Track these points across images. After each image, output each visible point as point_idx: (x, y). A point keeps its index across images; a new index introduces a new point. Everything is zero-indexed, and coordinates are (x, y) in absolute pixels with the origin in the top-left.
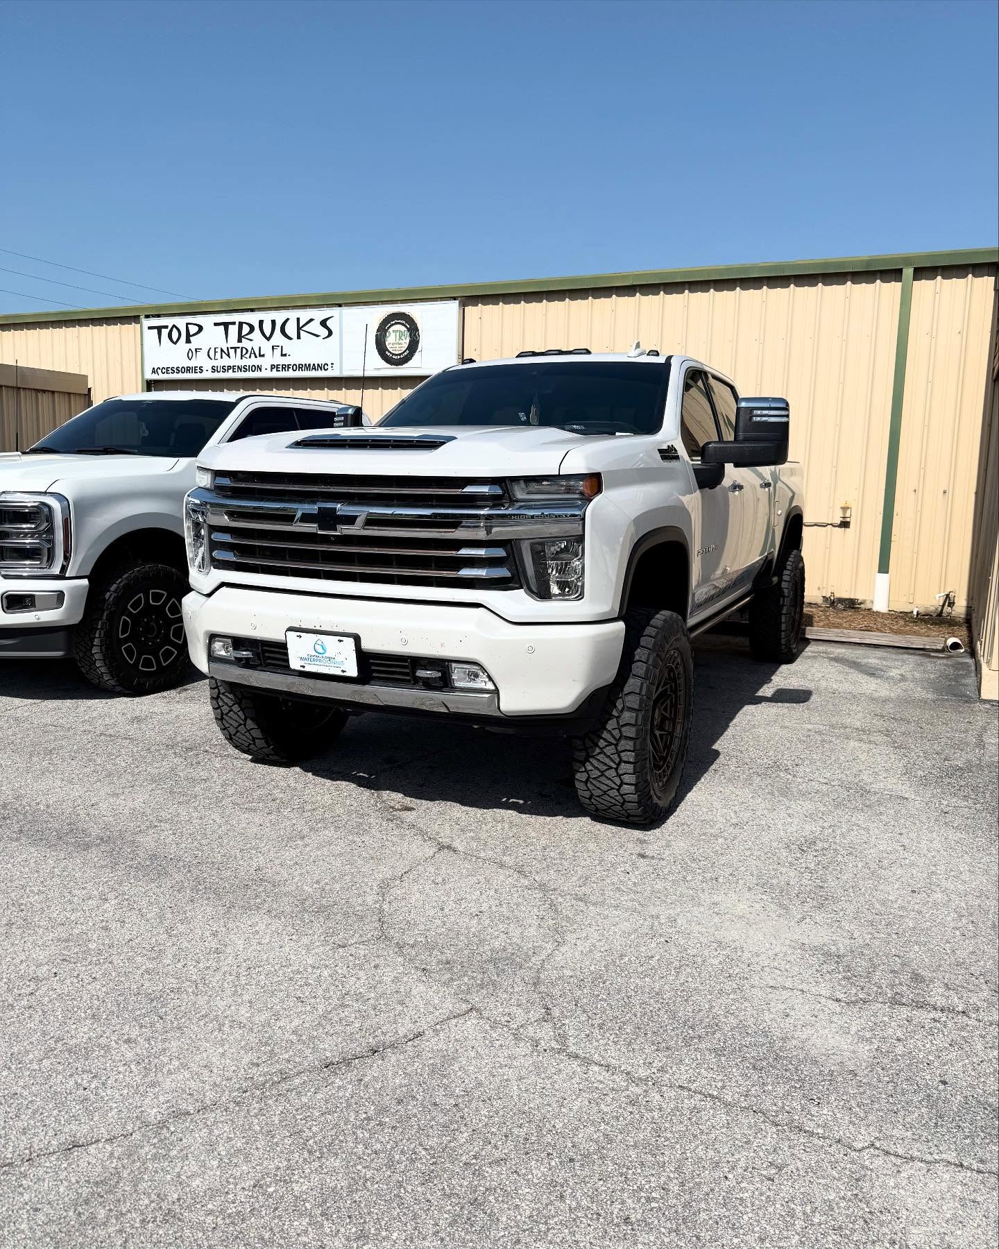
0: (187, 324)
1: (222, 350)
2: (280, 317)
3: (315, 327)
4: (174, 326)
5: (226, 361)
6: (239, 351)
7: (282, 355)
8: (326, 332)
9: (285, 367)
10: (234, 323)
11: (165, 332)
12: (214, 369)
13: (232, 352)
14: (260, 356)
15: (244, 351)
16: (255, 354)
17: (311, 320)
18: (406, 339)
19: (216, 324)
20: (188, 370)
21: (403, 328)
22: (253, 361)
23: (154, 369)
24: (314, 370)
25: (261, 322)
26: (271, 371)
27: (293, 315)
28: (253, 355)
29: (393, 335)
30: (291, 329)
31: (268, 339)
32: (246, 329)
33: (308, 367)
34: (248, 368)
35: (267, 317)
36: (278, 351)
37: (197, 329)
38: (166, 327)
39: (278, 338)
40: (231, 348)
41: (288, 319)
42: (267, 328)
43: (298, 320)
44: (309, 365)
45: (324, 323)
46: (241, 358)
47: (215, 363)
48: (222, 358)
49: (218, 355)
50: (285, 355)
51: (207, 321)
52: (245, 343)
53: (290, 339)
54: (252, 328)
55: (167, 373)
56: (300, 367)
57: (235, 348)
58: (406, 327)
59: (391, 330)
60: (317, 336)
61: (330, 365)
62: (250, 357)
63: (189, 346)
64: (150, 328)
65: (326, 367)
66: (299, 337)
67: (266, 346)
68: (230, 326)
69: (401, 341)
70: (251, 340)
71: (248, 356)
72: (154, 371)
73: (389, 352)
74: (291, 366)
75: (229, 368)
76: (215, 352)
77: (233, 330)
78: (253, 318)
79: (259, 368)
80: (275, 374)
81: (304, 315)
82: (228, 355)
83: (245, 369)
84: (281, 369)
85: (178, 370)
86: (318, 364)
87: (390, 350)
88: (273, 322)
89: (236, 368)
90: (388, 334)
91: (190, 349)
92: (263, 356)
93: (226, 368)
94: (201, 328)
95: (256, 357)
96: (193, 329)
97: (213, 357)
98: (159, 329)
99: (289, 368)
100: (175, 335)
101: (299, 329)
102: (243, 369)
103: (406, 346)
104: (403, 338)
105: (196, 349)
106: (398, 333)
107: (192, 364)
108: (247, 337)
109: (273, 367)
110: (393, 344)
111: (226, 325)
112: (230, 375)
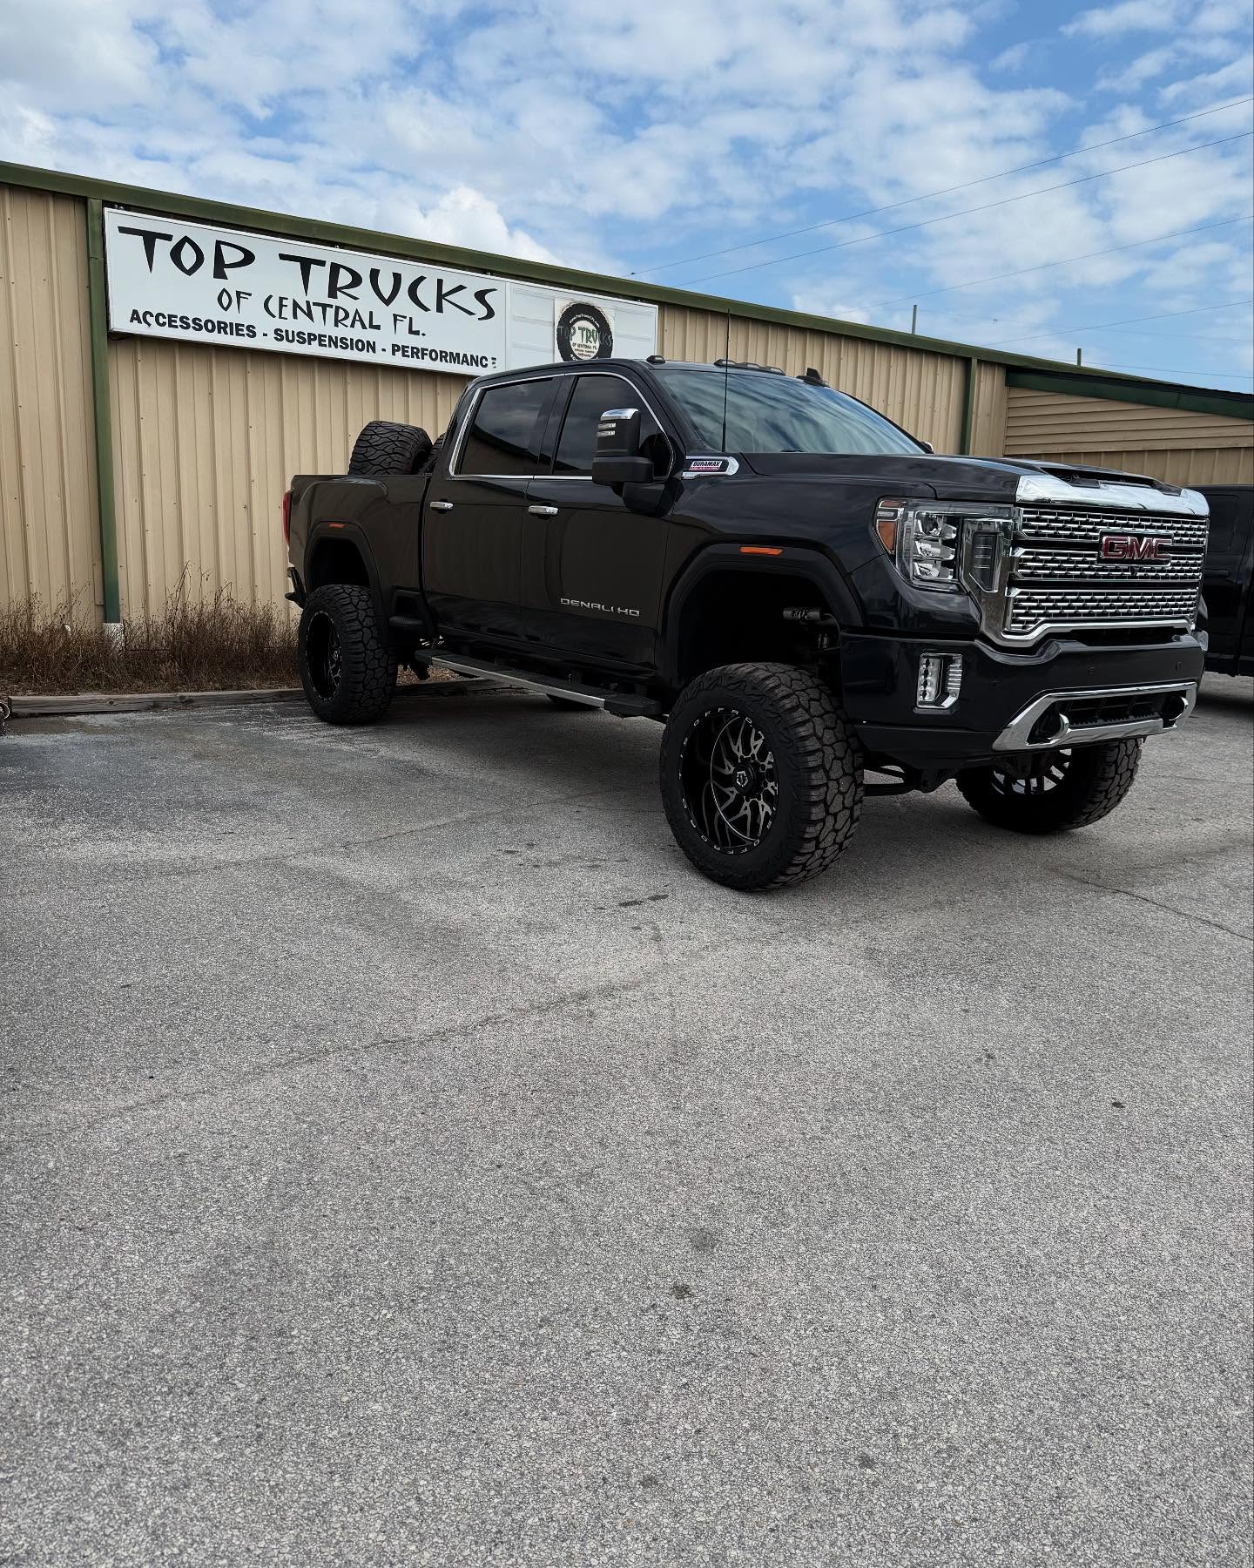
0: (218, 243)
1: (296, 305)
2: (411, 271)
3: (467, 299)
4: (186, 240)
5: (303, 324)
6: (330, 312)
7: (411, 331)
8: (484, 311)
9: (417, 352)
10: (322, 263)
11: (162, 249)
12: (279, 335)
13: (317, 311)
14: (372, 326)
15: (342, 315)
16: (361, 320)
17: (461, 288)
18: (595, 341)
19: (283, 257)
20: (221, 327)
21: (591, 327)
22: (357, 333)
23: (135, 312)
24: (465, 364)
25: (374, 274)
26: (394, 354)
27: (432, 273)
28: (358, 324)
29: (578, 332)
30: (427, 293)
31: (387, 302)
32: (344, 278)
33: (455, 358)
34: (349, 342)
35: (388, 266)
36: (403, 326)
37: (240, 256)
38: (168, 238)
39: (403, 302)
40: (314, 304)
41: (422, 279)
42: (386, 286)
43: (440, 282)
44: (458, 355)
45: (480, 296)
46: (336, 325)
47: (283, 326)
48: (295, 316)
49: (288, 312)
50: (417, 333)
51: (265, 247)
52: (341, 300)
53: (426, 309)
54: (356, 280)
55: (170, 326)
56: (443, 356)
57: (324, 307)
58: (596, 326)
59: (576, 325)
60: (471, 313)
61: (490, 362)
62: (352, 326)
63: (221, 284)
64: (122, 230)
65: (484, 362)
66: (440, 309)
67: (383, 314)
68: (312, 266)
69: (589, 344)
70: (355, 298)
71: (348, 322)
72: (135, 316)
73: (575, 355)
74: (428, 352)
75: (312, 337)
76: (281, 305)
77: (320, 276)
78: (362, 262)
79: (371, 347)
80: (398, 360)
81: (452, 277)
82: (309, 315)
83: (344, 343)
84: (410, 354)
85: (198, 325)
86: (472, 356)
87: (576, 353)
88: (397, 278)
89: (327, 339)
90: (572, 331)
91: (224, 290)
92: (378, 327)
93: (306, 337)
94: (249, 258)
95: (364, 327)
96: (231, 255)
97: (276, 313)
98: (150, 239)
99: (423, 355)
100: (188, 256)
101: (441, 297)
102: (339, 344)
103: (596, 351)
104: (591, 339)
105: (238, 293)
106: (585, 333)
107: (230, 317)
108: (344, 290)
109: (395, 349)
110: (579, 346)
111: (306, 264)
112: (313, 349)
